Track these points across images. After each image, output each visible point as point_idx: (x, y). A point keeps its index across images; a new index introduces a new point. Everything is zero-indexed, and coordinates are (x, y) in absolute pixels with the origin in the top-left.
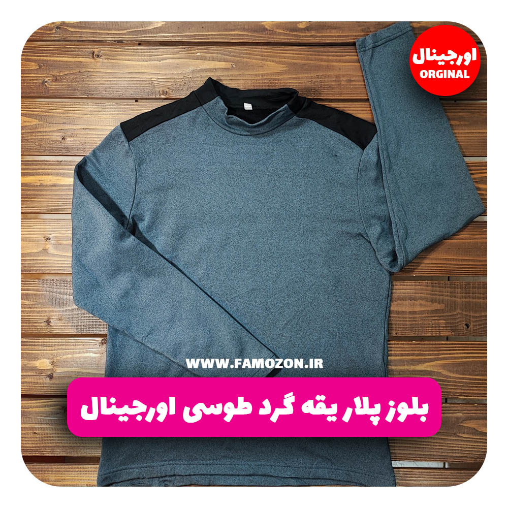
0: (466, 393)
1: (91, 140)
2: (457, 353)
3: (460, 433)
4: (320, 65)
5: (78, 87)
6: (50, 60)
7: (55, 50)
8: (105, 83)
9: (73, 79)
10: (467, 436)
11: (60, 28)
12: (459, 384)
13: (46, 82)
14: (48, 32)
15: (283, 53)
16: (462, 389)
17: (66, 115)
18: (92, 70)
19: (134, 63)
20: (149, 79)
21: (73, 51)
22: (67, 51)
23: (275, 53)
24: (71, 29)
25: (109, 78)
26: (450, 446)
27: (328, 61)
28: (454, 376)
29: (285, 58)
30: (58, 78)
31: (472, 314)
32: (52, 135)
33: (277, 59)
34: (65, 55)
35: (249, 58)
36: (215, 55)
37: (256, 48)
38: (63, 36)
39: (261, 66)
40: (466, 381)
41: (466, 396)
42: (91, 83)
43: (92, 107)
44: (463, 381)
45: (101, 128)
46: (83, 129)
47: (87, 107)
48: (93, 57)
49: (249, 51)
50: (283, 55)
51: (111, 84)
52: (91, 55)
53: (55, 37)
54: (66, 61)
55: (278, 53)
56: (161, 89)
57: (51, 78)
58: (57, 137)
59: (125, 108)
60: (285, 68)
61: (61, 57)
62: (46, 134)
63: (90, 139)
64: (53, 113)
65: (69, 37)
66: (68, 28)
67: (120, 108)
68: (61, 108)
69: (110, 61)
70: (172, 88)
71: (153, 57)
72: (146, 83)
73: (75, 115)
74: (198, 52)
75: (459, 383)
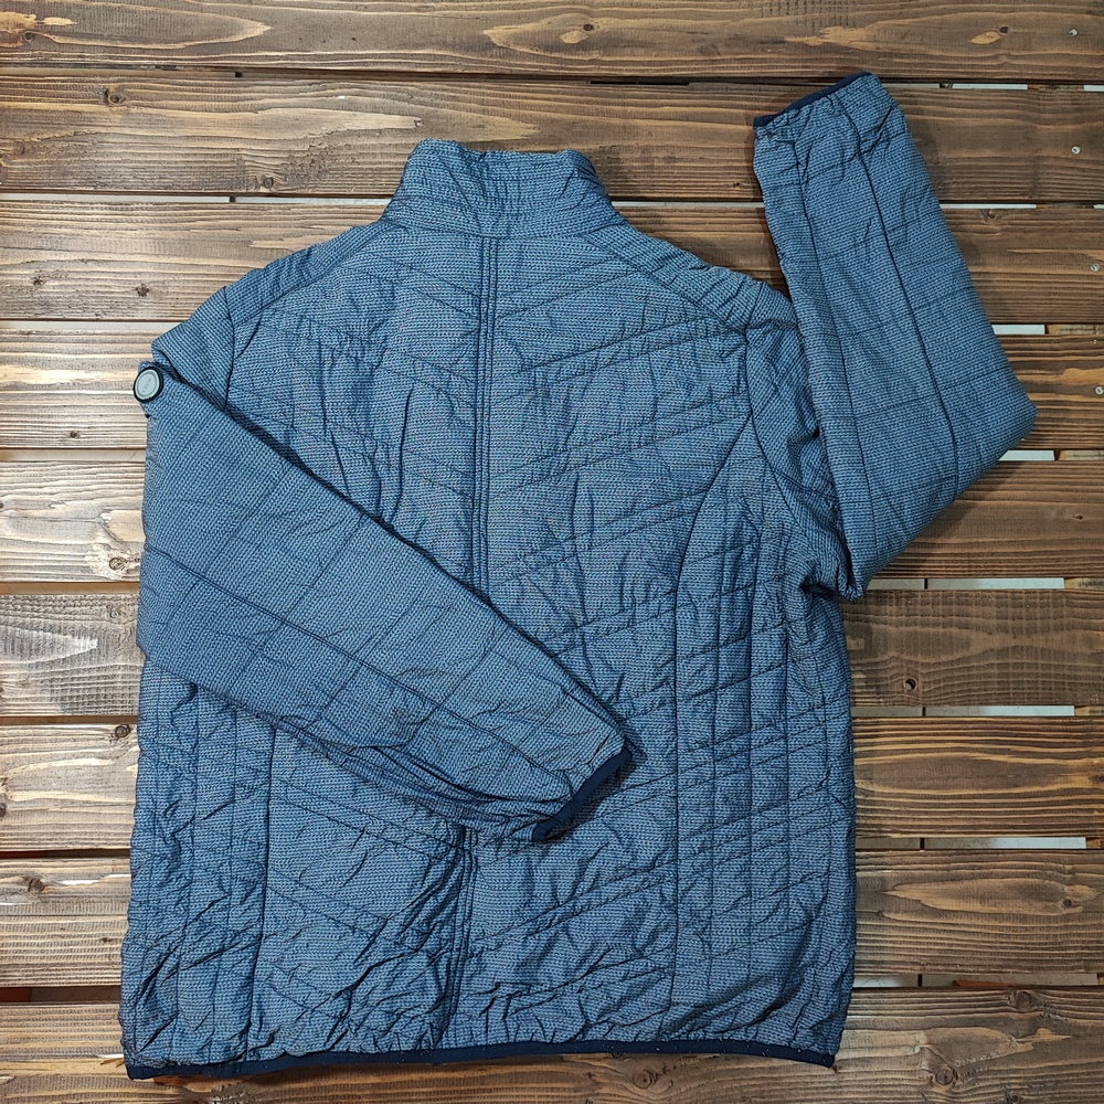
0: (905, 827)
1: (101, 286)
2: (887, 743)
3: (889, 912)
4: (609, 126)
5: (74, 168)
6: (9, 108)
7: (21, 86)
8: (133, 158)
9: (62, 149)
10: (904, 918)
11: (34, 35)
12: (892, 808)
14: (7, 45)
15: (526, 98)
16: (896, 818)
17: (43, 230)
18: (104, 130)
19: (199, 115)
20: (233, 152)
21: (61, 87)
22: (49, 87)
23: (510, 97)
24: (57, 39)
25: (140, 148)
26: (870, 941)
27: (625, 116)
28: (880, 790)
29: (531, 107)
30: (27, 147)
31: (920, 659)
32: (12, 275)
33: (514, 111)
34: (42, 97)
35: (454, 108)
36: (378, 99)
37: (468, 87)
38: (40, 55)
39: (480, 126)
40: (905, 800)
41: (905, 833)
42: (101, 159)
43: (100, 212)
44: (901, 800)
45: (122, 258)
46: (82, 260)
47: (91, 211)
48: (106, 102)
49: (452, 91)
50: (526, 101)
51: (146, 162)
52: (102, 97)
53: (24, 56)
54: (46, 111)
55: (516, 97)
56: (259, 176)
57: (11, 149)
58: (24, 277)
59: (175, 215)
60: (532, 131)
61: (34, 101)
63: (99, 283)
64: (13, 225)
65: (56, 56)
66: (52, 37)
67: (165, 215)
68: (30, 215)
69: (144, 110)
70: (283, 171)
71: (241, 103)
72: (225, 159)
73: (63, 230)
74: (342, 93)
75: (891, 805)
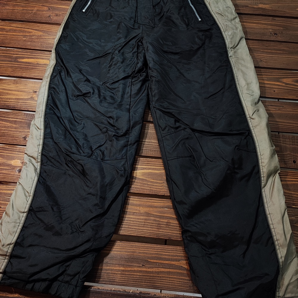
6: (55, 7)
13: (51, 16)
30: (58, 15)
31: (297, 155)
57: (54, 15)
62: (46, 40)
